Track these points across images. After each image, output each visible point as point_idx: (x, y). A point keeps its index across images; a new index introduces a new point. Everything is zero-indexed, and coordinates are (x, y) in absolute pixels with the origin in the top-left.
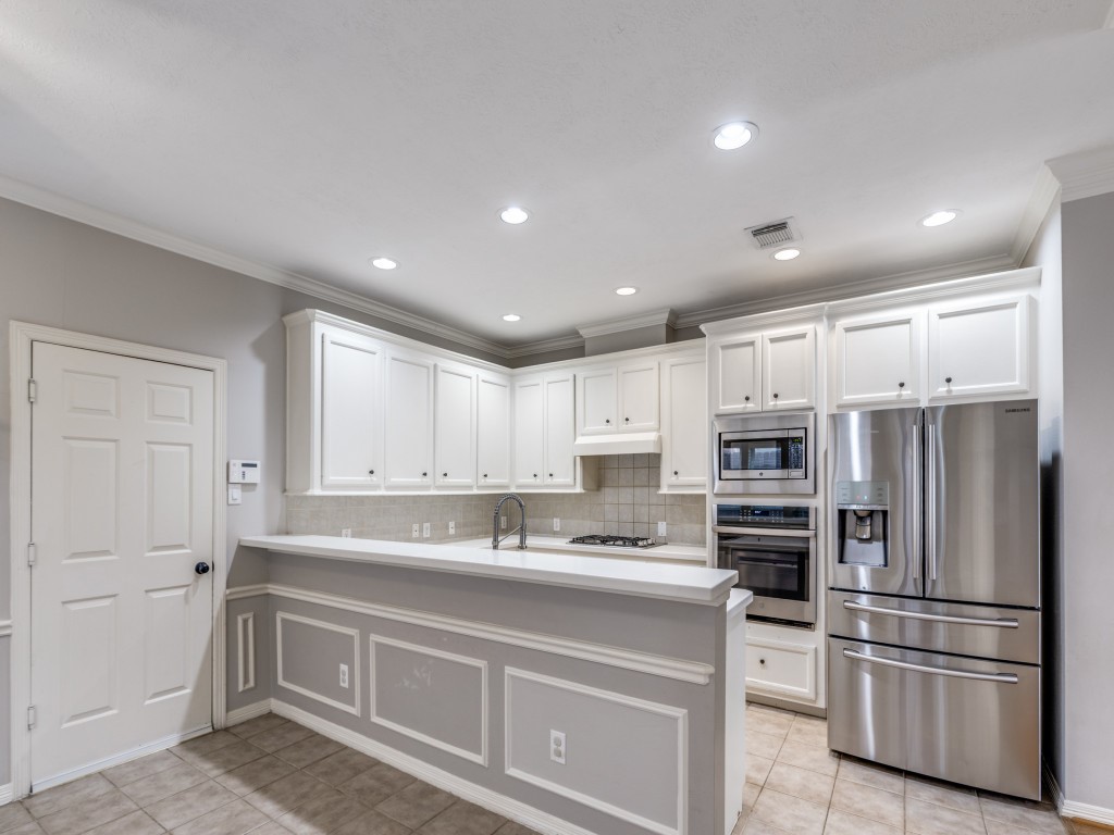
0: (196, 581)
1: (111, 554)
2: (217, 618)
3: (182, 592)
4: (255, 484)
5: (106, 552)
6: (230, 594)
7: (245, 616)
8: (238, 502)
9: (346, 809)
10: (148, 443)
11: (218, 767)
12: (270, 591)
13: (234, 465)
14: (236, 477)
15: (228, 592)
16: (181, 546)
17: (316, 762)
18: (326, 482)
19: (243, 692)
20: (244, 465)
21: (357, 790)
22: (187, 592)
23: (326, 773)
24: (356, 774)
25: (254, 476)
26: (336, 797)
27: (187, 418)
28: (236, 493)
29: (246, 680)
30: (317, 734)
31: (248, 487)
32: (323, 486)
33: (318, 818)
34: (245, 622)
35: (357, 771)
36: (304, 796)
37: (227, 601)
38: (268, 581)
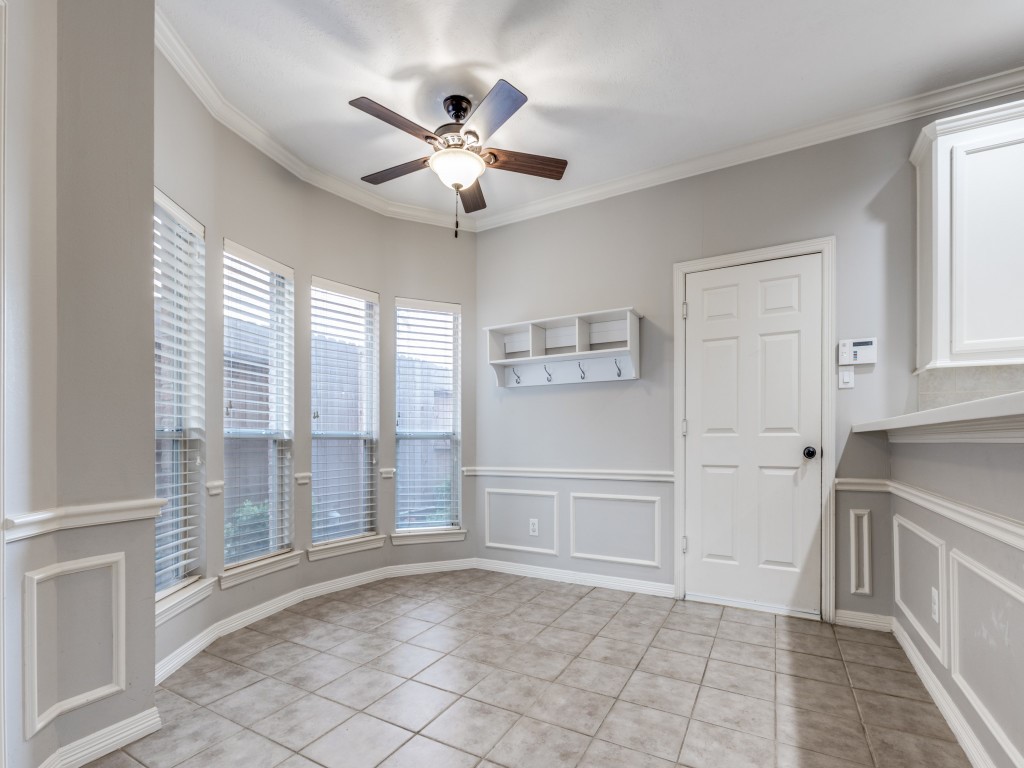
0: (805, 464)
1: (734, 432)
2: (826, 507)
3: (791, 473)
4: (872, 365)
5: (730, 430)
6: (839, 483)
7: (860, 512)
8: (849, 386)
9: (847, 746)
10: (762, 335)
11: (789, 644)
12: (890, 489)
13: (844, 345)
14: (846, 357)
15: (837, 481)
16: (790, 429)
17: (875, 693)
18: (957, 348)
19: (854, 594)
20: (855, 344)
21: (883, 742)
22: (796, 474)
23: (871, 707)
24: (905, 731)
25: (867, 355)
26: (853, 731)
27: (796, 307)
28: (848, 376)
29: (860, 584)
30: (915, 673)
31: (862, 368)
32: (953, 355)
33: (811, 730)
34: (859, 519)
35: (911, 728)
36: (823, 707)
37: (836, 491)
38: (890, 476)
